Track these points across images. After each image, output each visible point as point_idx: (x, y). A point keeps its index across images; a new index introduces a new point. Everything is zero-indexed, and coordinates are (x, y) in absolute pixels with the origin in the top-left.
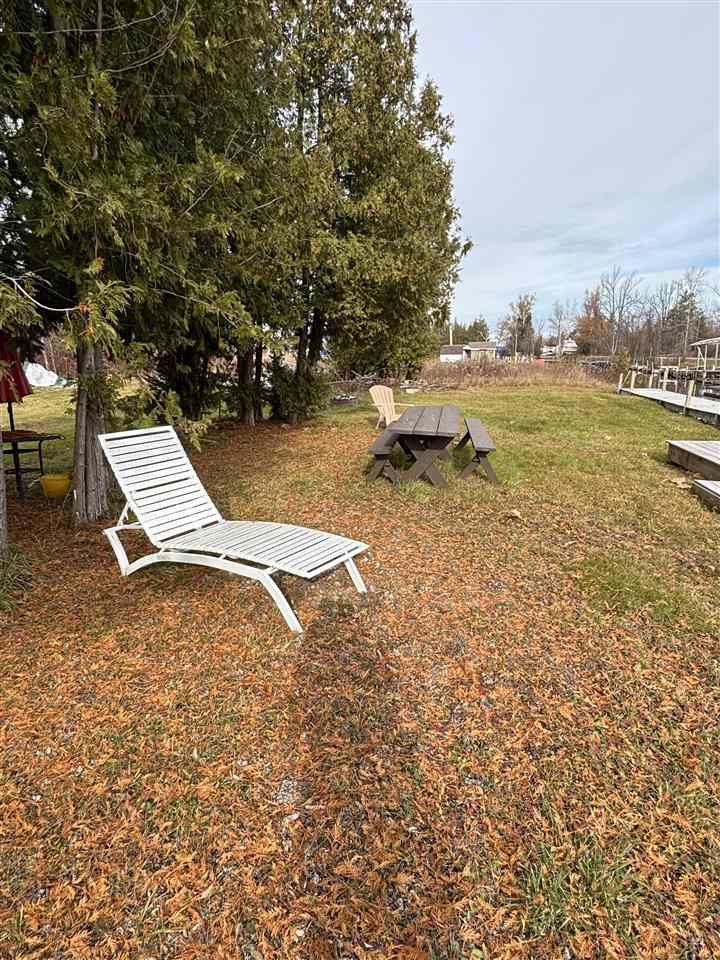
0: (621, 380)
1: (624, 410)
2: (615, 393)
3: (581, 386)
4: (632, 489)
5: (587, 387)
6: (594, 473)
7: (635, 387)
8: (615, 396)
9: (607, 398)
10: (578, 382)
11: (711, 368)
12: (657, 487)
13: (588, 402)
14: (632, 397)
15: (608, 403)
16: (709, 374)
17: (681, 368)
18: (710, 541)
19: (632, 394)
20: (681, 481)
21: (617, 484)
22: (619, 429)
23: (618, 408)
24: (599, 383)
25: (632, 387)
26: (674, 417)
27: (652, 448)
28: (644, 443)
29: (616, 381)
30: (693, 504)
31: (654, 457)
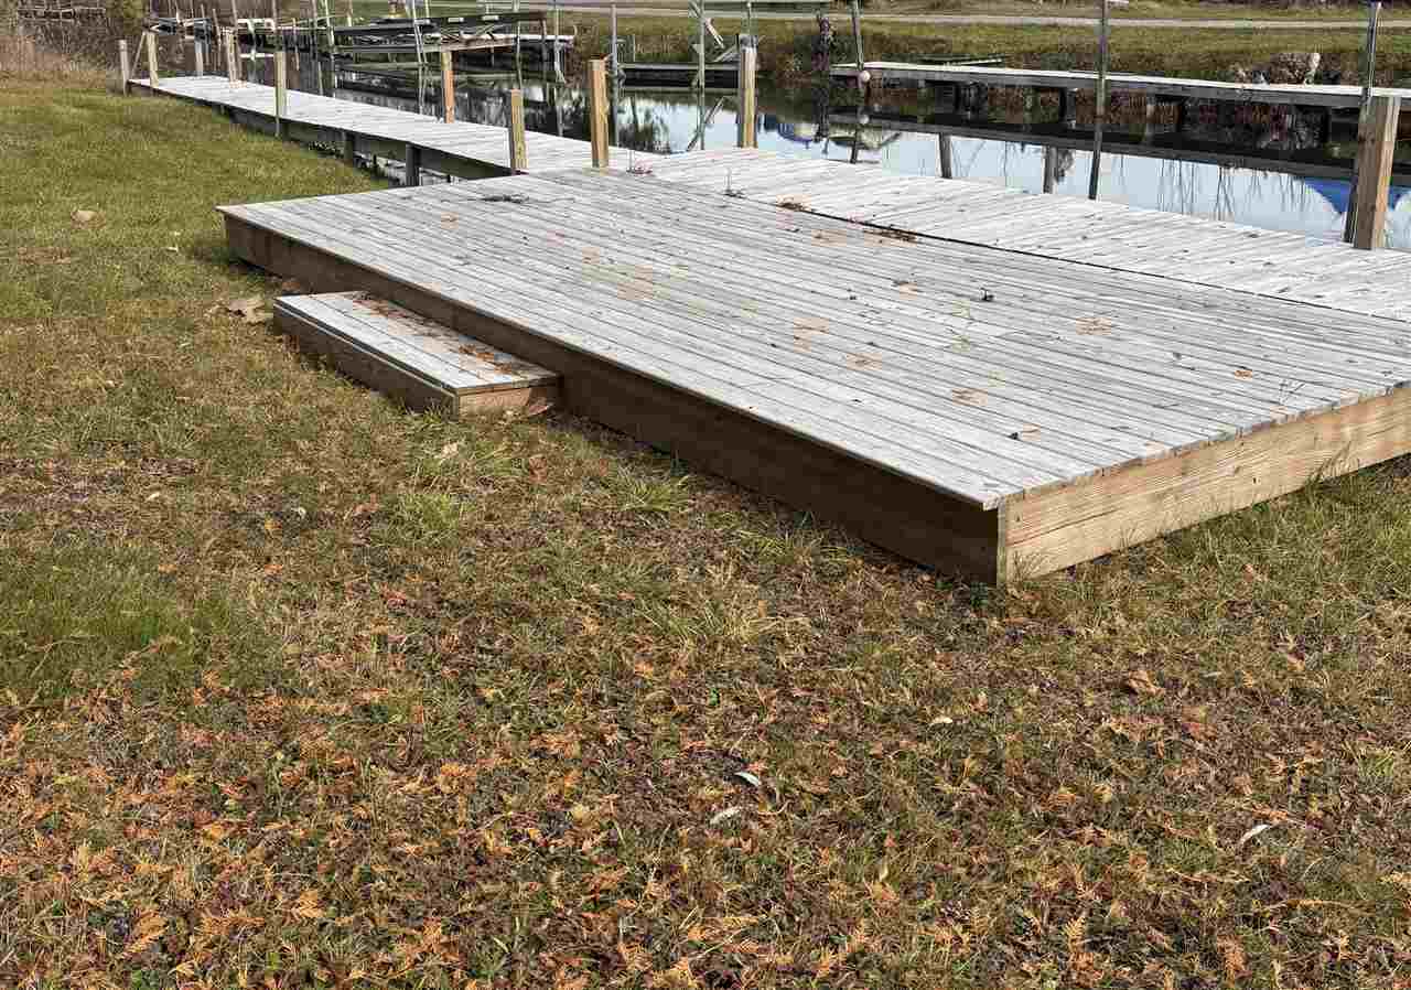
0: (124, 56)
1: (133, 136)
2: (115, 91)
3: (20, 77)
4: (126, 349)
5: (37, 78)
6: (29, 320)
7: (162, 73)
8: (114, 101)
9: (89, 106)
10: (13, 66)
11: (343, 21)
12: (193, 329)
13: (40, 122)
14: (157, 101)
15: (94, 121)
16: (342, 36)
17: (279, 23)
18: (303, 444)
19: (158, 92)
20: (251, 306)
21: (92, 340)
22: (117, 189)
23: (118, 132)
24: (69, 68)
25: (154, 74)
26: (256, 143)
27: (195, 229)
28: (177, 219)
29: (114, 60)
30: (276, 359)
31: (197, 252)
